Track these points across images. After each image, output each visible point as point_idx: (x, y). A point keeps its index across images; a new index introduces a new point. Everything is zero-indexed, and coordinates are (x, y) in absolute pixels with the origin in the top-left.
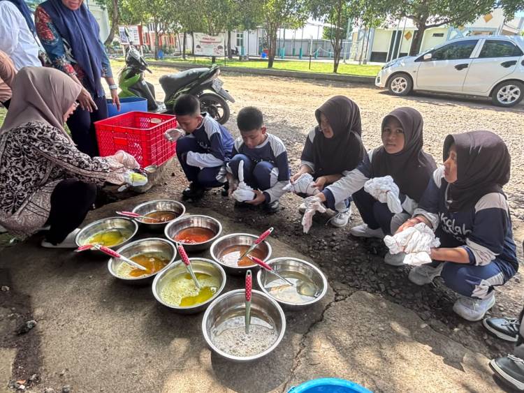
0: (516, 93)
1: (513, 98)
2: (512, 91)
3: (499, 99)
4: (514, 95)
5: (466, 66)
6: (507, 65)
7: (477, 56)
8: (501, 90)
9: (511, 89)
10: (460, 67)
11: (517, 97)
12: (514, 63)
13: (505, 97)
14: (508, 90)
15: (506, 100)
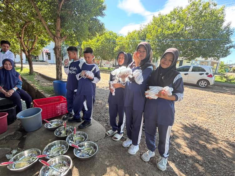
0: (205, 83)
1: (205, 85)
2: (204, 83)
3: (200, 85)
4: (205, 84)
5: (187, 74)
6: (201, 74)
7: (191, 71)
8: (200, 82)
9: (204, 82)
10: (186, 74)
11: (206, 85)
12: (203, 74)
13: (202, 85)
14: (202, 82)
15: (202, 86)
